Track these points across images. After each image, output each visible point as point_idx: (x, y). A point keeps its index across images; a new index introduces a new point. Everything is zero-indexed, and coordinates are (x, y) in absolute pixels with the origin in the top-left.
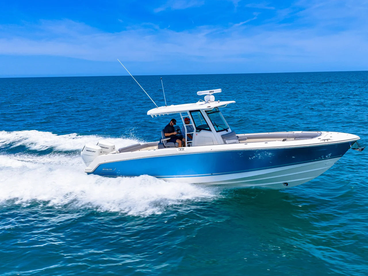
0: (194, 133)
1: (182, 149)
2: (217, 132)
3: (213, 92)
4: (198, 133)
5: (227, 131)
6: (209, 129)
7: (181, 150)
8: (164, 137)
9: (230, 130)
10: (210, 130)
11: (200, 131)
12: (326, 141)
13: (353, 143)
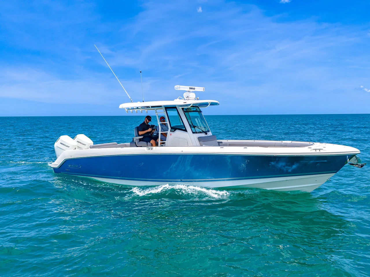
0: (169, 132)
1: (151, 149)
2: (193, 133)
3: (194, 89)
4: (172, 133)
5: (206, 134)
6: (184, 129)
7: (149, 150)
8: (137, 135)
9: (210, 134)
10: (186, 130)
11: (174, 131)
12: (318, 151)
13: (351, 156)
